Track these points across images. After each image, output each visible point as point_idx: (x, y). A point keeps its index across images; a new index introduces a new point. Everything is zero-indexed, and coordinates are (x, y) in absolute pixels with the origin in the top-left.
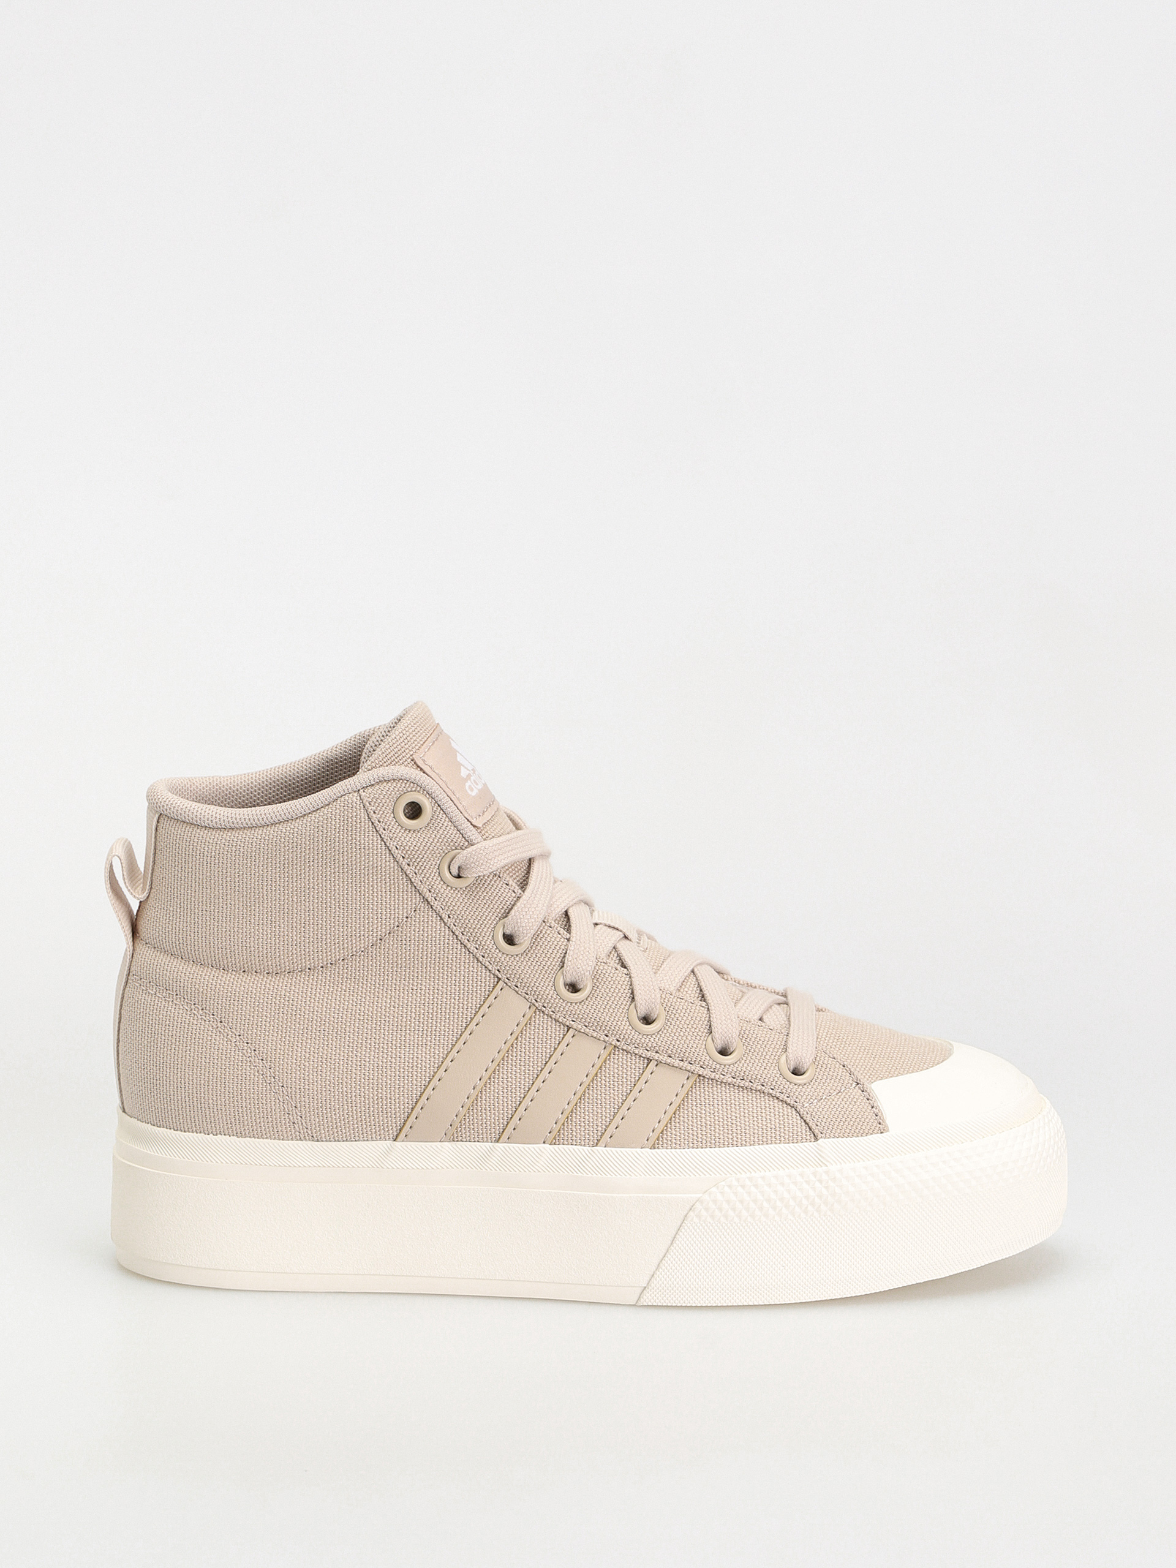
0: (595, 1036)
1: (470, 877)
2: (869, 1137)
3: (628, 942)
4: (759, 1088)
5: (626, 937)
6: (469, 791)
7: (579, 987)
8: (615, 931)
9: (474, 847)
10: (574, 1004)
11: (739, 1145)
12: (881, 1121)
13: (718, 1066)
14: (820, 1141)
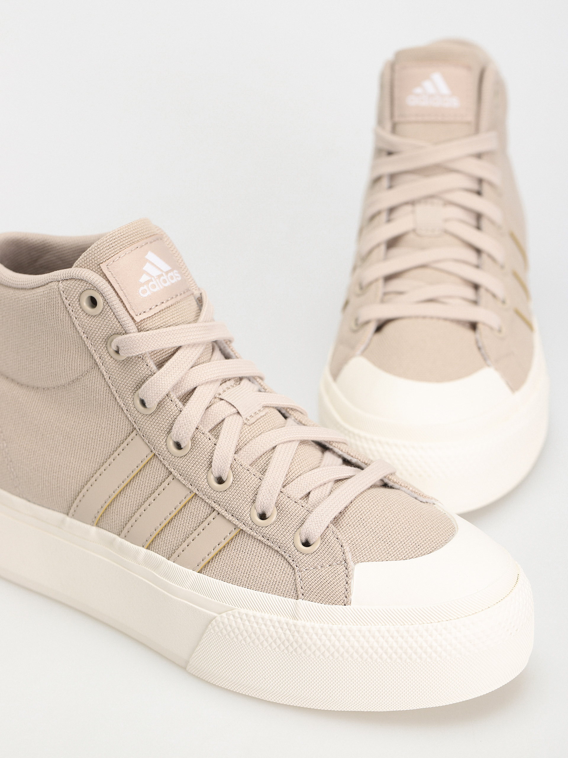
0: (184, 483)
1: (123, 355)
2: (334, 606)
3: (239, 416)
4: (276, 548)
5: (238, 413)
6: (141, 293)
7: (182, 446)
8: (232, 407)
9: (128, 335)
10: (176, 458)
11: (249, 587)
12: (347, 596)
13: (254, 526)
14: (300, 600)
